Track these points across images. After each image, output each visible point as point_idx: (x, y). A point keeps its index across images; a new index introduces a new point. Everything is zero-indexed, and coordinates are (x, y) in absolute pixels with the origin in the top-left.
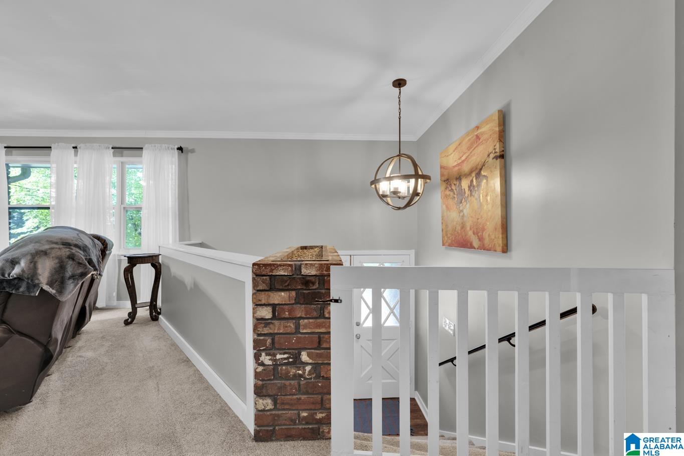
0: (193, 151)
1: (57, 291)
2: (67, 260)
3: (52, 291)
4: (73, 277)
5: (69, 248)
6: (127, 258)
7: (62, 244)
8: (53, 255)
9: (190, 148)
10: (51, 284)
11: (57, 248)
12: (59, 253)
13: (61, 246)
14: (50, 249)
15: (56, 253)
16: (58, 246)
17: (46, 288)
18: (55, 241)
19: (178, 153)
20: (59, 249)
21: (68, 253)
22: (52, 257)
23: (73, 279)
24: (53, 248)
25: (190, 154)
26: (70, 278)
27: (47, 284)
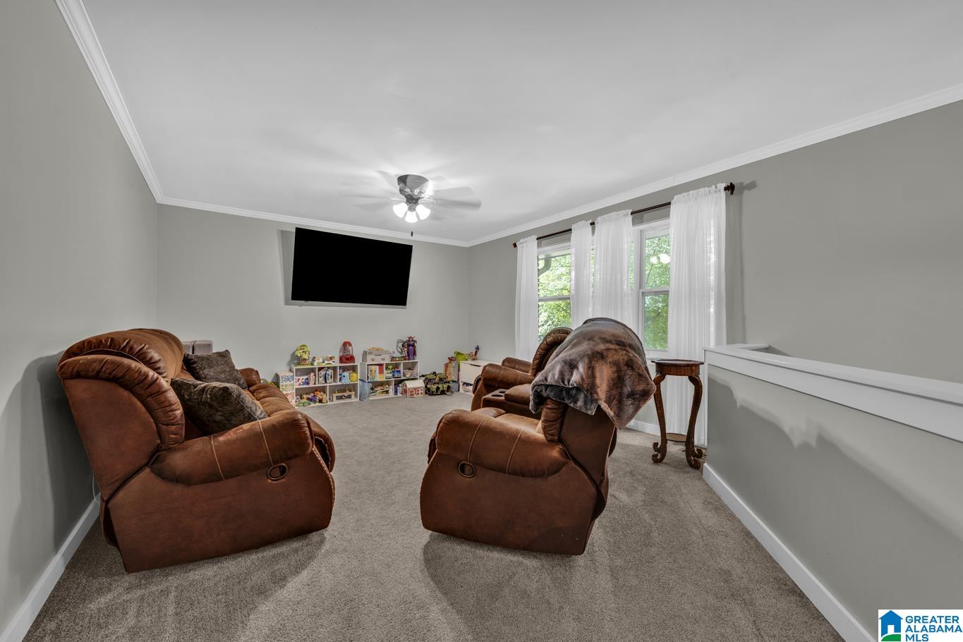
0: (752, 186)
1: (614, 413)
2: (625, 368)
3: (611, 413)
4: (631, 395)
5: (625, 350)
6: (654, 364)
7: (617, 344)
8: (610, 360)
9: (746, 182)
10: (609, 402)
11: (612, 349)
12: (616, 357)
13: (617, 347)
14: (606, 350)
15: (612, 357)
16: (612, 347)
17: (604, 406)
18: (608, 338)
19: (726, 195)
20: (616, 350)
21: (626, 358)
22: (610, 363)
23: (633, 399)
24: (608, 349)
25: (746, 192)
26: (628, 397)
27: (605, 402)
